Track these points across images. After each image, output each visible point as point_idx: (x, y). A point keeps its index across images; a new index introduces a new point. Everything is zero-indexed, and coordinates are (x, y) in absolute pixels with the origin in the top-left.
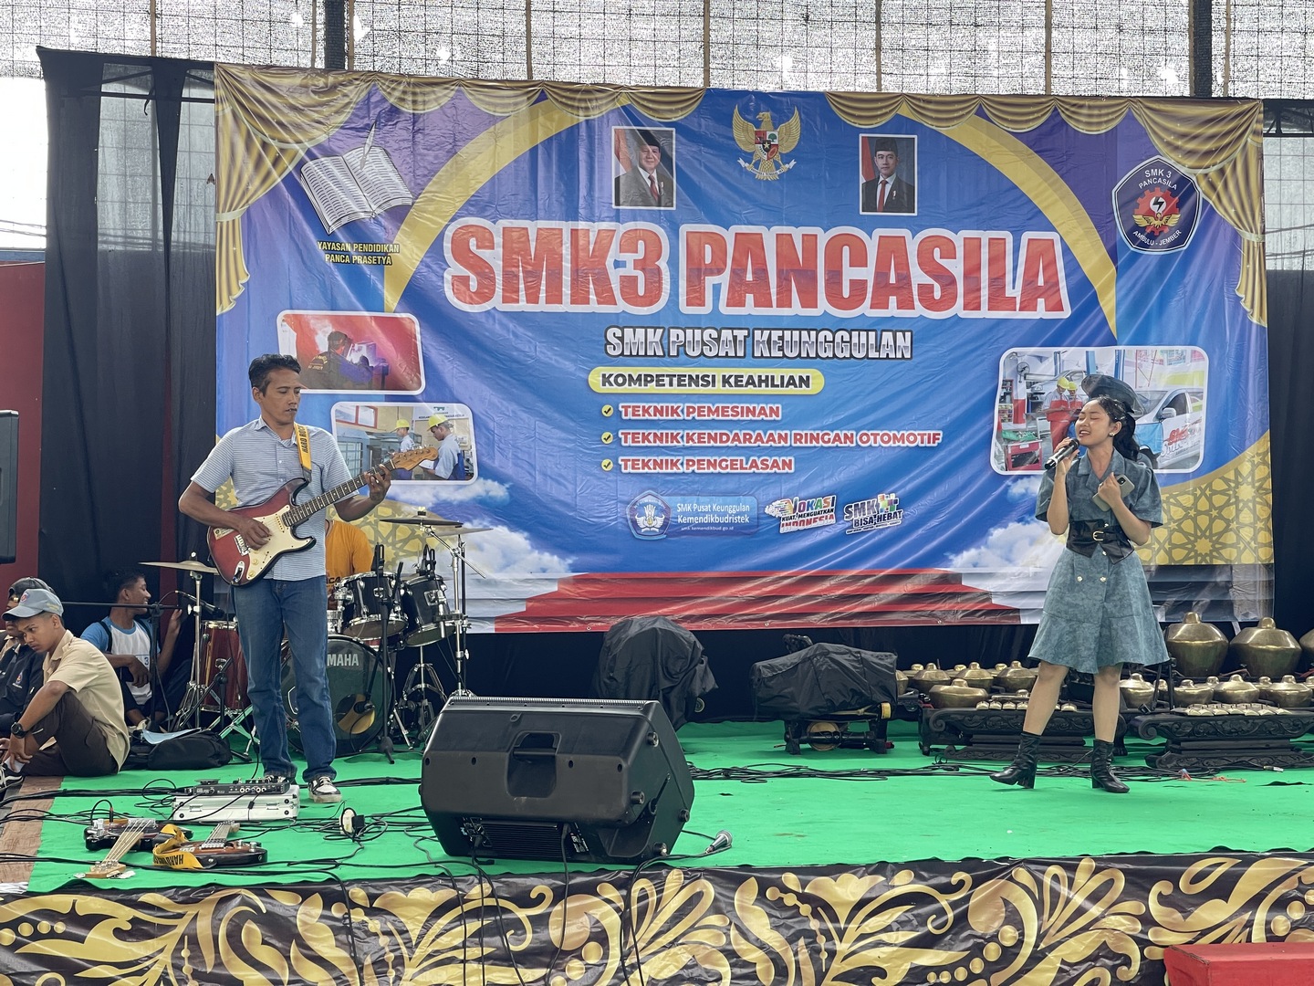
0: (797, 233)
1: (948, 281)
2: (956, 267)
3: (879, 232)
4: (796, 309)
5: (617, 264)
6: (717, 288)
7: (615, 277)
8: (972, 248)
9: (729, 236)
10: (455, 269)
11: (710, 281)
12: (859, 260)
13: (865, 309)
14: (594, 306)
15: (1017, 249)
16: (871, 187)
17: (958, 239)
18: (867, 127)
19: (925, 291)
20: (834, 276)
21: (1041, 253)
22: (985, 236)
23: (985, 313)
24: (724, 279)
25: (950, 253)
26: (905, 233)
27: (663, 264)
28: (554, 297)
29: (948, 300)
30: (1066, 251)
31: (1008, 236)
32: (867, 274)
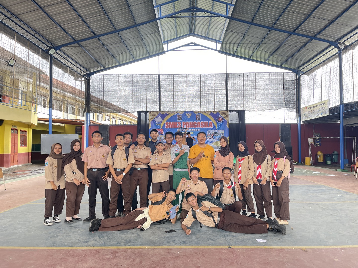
0: (191, 122)
1: (203, 125)
2: (204, 124)
3: (198, 122)
4: (191, 127)
5: (178, 125)
6: (185, 126)
7: (177, 125)
8: (205, 123)
9: (186, 122)
10: (166, 125)
11: (184, 126)
12: (196, 124)
13: (197, 127)
14: (176, 128)
15: (209, 123)
16: (197, 118)
17: (204, 122)
18: (197, 114)
19: (201, 126)
20: (194, 125)
21: (211, 123)
22: (206, 122)
23: (206, 127)
24: (186, 126)
25: (203, 123)
26: (200, 122)
27: (181, 124)
28: (173, 127)
29: (203, 127)
30: (213, 123)
31: (208, 122)
32: (197, 125)
